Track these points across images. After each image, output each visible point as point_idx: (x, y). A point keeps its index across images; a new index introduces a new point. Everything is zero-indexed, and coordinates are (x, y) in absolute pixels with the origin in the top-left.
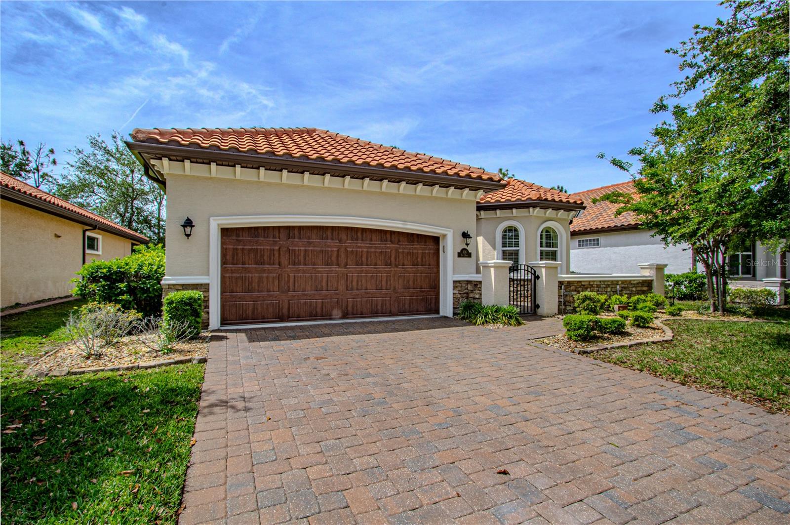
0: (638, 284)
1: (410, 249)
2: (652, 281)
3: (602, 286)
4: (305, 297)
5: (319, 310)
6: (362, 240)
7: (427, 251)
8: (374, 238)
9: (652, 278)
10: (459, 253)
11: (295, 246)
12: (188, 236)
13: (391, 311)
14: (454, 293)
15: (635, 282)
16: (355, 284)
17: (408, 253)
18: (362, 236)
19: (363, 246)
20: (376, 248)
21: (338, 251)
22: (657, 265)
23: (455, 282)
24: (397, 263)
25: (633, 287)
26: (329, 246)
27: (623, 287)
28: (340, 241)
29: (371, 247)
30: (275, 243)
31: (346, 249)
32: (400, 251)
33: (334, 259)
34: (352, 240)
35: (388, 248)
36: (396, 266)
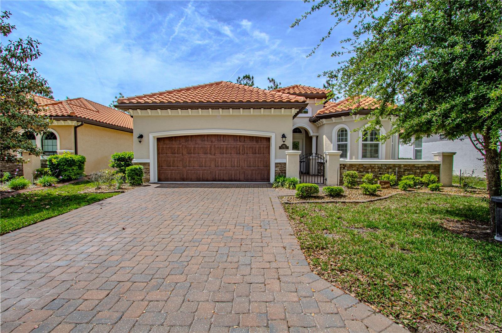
0: (422, 167)
1: (251, 145)
2: (439, 165)
3: (383, 168)
4: (194, 170)
5: (201, 176)
6: (223, 141)
7: (262, 146)
8: (230, 140)
10: (280, 147)
11: (189, 145)
12: (140, 142)
13: (240, 179)
14: (275, 170)
15: (420, 165)
16: (219, 163)
17: (250, 147)
18: (223, 139)
19: (223, 144)
20: (231, 145)
21: (211, 147)
22: (443, 153)
23: (276, 163)
24: (243, 153)
25: (417, 169)
26: (205, 145)
27: (406, 169)
28: (212, 142)
29: (228, 145)
30: (180, 144)
31: (214, 146)
32: (245, 146)
33: (208, 151)
34: (218, 141)
35: (238, 145)
36: (243, 154)
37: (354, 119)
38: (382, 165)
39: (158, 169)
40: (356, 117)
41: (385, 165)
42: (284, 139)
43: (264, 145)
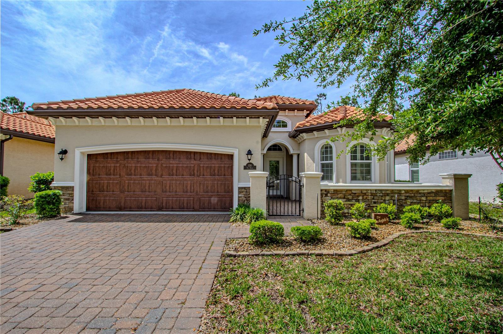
0: (428, 193)
1: (209, 164)
2: (451, 191)
3: (378, 195)
4: (135, 196)
5: (143, 204)
6: (173, 159)
7: (222, 165)
8: (182, 157)
9: (451, 188)
10: (244, 166)
11: (129, 163)
12: (62, 159)
13: (194, 207)
14: (239, 197)
15: (426, 191)
16: (168, 188)
17: (207, 167)
18: (173, 156)
19: (173, 163)
20: (183, 164)
21: (157, 166)
22: (455, 175)
23: (239, 188)
24: (199, 174)
25: (423, 196)
26: (150, 163)
27: (407, 196)
28: (158, 160)
29: (179, 163)
30: (117, 162)
31: (162, 165)
32: (201, 165)
33: (154, 172)
34: (166, 159)
35: (192, 164)
36: (198, 176)
37: (340, 133)
38: (376, 190)
39: (87, 195)
40: (342, 130)
41: (381, 190)
42: (249, 156)
43: (225, 164)
